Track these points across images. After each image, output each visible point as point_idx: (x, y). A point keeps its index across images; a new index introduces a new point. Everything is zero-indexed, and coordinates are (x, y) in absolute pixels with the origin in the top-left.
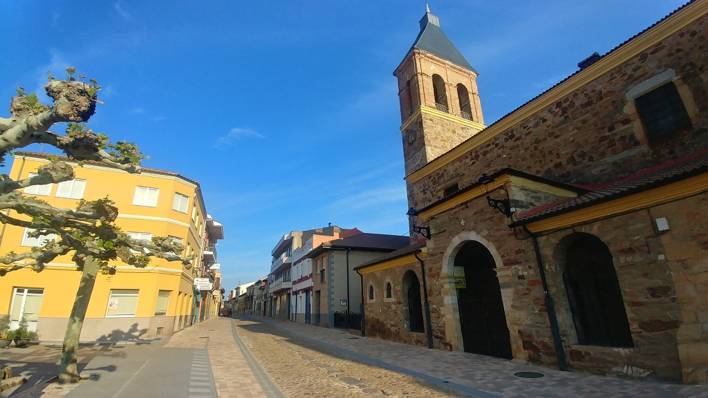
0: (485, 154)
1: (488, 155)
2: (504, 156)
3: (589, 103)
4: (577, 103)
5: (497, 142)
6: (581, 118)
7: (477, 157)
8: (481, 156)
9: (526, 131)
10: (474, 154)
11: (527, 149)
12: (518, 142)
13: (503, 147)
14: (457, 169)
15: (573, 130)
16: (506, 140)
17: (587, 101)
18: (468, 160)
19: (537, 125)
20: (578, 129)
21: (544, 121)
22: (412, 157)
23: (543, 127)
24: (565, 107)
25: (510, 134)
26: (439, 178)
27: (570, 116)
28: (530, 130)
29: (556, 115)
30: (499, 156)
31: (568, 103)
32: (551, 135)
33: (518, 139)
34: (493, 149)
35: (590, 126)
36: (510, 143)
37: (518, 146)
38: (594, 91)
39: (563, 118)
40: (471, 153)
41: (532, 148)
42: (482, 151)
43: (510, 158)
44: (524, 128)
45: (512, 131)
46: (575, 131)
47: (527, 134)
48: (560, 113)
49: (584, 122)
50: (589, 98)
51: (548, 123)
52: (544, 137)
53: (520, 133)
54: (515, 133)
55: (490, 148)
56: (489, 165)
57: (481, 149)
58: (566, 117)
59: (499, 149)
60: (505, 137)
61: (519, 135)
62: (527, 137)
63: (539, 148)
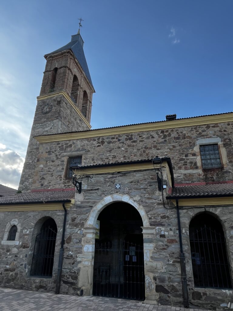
0: (109, 143)
1: (111, 144)
2: (123, 149)
3: (178, 138)
4: (172, 135)
5: (120, 138)
6: (173, 144)
7: (103, 142)
8: (106, 143)
9: (140, 139)
10: (101, 140)
11: (138, 150)
12: (134, 144)
13: (123, 143)
14: (84, 146)
15: (168, 149)
16: (127, 140)
17: (177, 136)
18: (95, 143)
19: (148, 138)
20: (170, 149)
21: (153, 137)
22: (41, 123)
23: (151, 140)
24: (166, 135)
25: (130, 137)
26: (67, 147)
27: (167, 141)
28: (143, 139)
29: (160, 137)
30: (119, 148)
31: (168, 133)
32: (155, 147)
33: (134, 142)
34: (116, 141)
35: (177, 150)
36: (129, 142)
37: (133, 146)
38: (182, 133)
39: (163, 140)
40: (99, 138)
41: (142, 150)
42: (107, 140)
43: (127, 151)
44: (140, 137)
45: (132, 136)
46: (169, 150)
47: (141, 141)
48: (162, 137)
49: (174, 147)
50: (179, 135)
51: (155, 139)
52: (150, 146)
53: (137, 138)
54: (133, 137)
55: (114, 140)
56: (110, 151)
57: (107, 138)
58: (165, 141)
59: (120, 143)
60: (126, 137)
61: (135, 139)
62: (141, 143)
63: (146, 152)
